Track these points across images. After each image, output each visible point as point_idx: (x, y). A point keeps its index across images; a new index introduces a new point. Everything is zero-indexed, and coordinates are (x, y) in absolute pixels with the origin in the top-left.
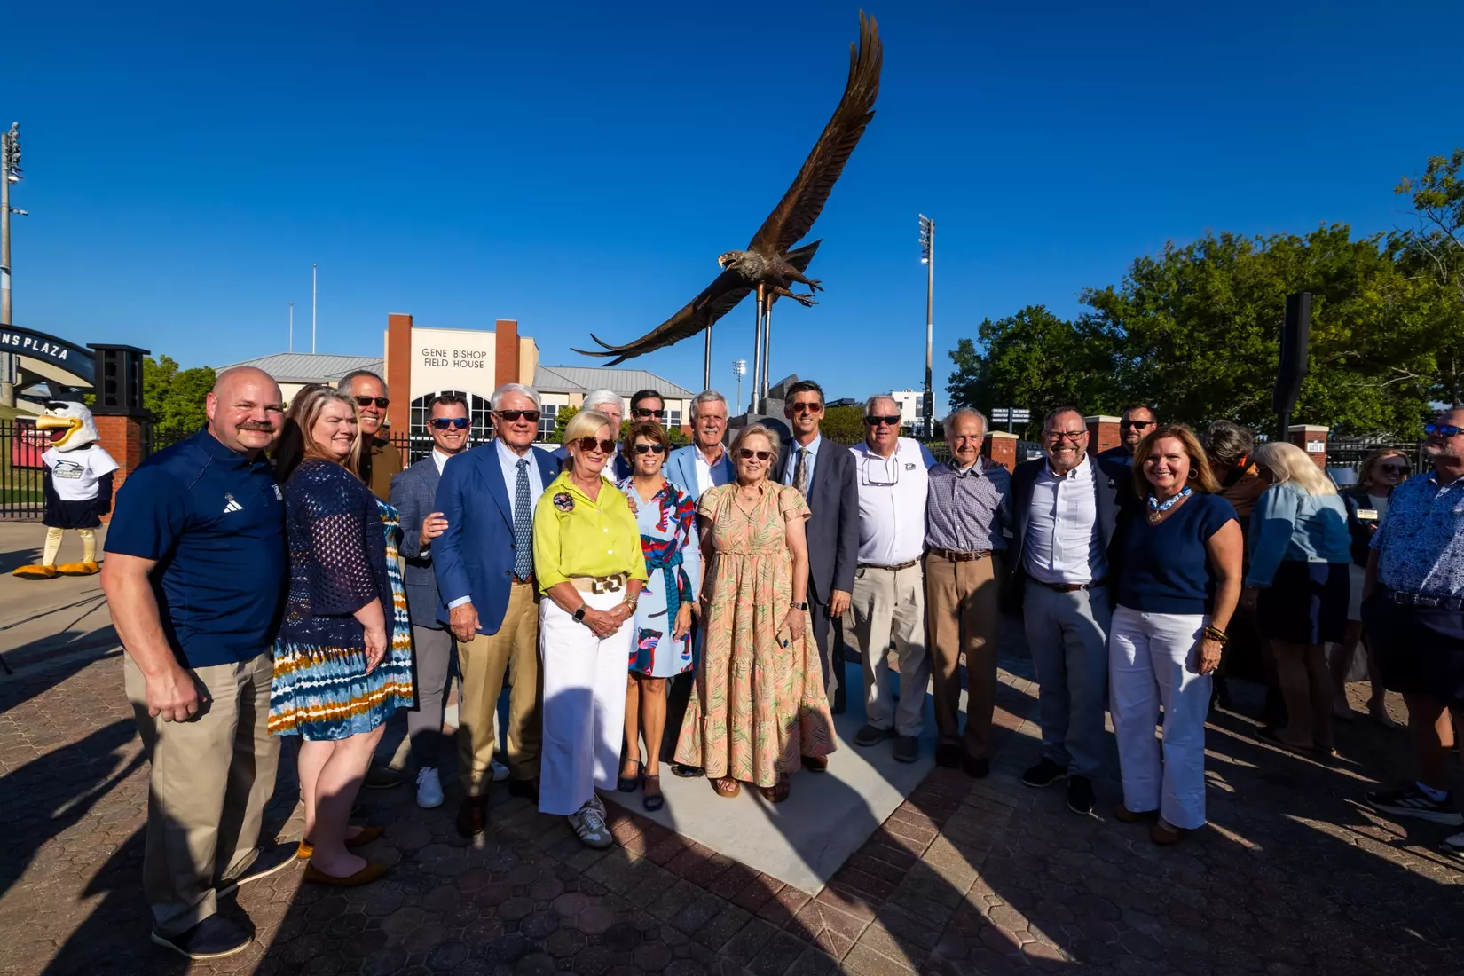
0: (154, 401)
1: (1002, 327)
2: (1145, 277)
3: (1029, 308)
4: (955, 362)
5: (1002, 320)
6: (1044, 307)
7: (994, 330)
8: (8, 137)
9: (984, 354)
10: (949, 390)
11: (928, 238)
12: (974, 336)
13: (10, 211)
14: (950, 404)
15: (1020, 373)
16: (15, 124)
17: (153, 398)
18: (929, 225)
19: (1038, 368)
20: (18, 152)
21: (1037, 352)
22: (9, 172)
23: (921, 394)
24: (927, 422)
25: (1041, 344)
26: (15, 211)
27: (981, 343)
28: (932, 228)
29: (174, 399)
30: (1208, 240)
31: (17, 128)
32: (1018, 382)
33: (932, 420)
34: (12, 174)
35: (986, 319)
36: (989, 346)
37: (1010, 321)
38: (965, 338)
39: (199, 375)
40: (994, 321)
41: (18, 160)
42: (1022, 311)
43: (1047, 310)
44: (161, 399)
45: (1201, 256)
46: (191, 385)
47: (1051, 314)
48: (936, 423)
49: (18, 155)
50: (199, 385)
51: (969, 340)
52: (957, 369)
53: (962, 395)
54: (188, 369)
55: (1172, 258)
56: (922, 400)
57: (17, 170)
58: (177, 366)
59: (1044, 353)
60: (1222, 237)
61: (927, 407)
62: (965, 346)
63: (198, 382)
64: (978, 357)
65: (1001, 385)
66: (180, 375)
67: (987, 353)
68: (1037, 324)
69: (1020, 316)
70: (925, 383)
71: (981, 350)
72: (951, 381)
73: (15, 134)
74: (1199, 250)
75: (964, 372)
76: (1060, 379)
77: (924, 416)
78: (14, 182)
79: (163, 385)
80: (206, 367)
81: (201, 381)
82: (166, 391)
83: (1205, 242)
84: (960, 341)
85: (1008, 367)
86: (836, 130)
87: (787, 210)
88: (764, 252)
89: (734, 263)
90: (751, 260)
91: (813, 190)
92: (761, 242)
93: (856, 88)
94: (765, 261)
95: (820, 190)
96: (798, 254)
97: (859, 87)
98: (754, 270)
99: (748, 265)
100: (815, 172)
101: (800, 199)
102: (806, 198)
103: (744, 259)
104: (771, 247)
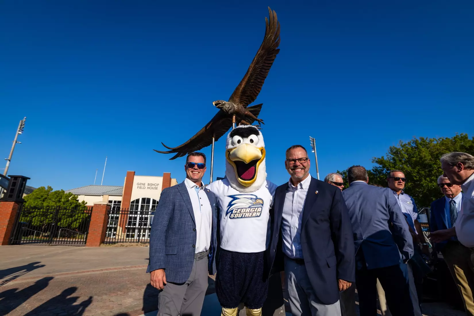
0: (41, 202)
2: (394, 153)
8: (22, 121)
11: (314, 144)
13: (16, 142)
16: (25, 117)
17: (41, 201)
20: (24, 125)
22: (19, 131)
26: (18, 142)
29: (48, 201)
30: (415, 140)
31: (25, 119)
34: (20, 132)
39: (58, 193)
41: (23, 127)
44: (44, 201)
45: (414, 145)
46: (55, 196)
49: (23, 126)
50: (58, 196)
54: (55, 190)
55: (403, 146)
57: (22, 130)
58: (52, 190)
60: (420, 139)
63: (58, 195)
66: (52, 193)
73: (24, 120)
74: (413, 143)
78: (20, 134)
79: (46, 196)
80: (62, 190)
81: (59, 195)
82: (46, 198)
83: (414, 141)
86: (263, 52)
87: (244, 83)
88: (234, 102)
89: (220, 105)
90: (228, 104)
91: (255, 78)
92: (233, 98)
93: (269, 36)
94: (235, 105)
95: (259, 80)
96: (252, 109)
97: (271, 36)
98: (229, 109)
99: (227, 106)
100: (255, 69)
101: (249, 80)
102: (252, 81)
103: (225, 103)
104: (237, 100)
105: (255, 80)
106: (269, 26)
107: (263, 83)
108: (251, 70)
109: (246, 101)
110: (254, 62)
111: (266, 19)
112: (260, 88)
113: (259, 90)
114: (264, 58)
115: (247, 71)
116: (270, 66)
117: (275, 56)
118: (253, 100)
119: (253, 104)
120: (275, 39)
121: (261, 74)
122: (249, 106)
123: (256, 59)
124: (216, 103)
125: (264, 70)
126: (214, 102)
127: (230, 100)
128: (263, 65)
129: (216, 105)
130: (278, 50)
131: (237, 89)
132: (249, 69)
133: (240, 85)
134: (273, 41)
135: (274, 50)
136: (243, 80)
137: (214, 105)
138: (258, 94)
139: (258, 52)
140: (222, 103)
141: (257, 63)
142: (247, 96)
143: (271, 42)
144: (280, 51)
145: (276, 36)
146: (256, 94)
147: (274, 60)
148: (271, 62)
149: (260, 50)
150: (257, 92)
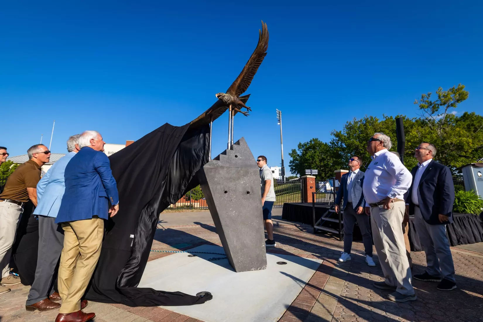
1: (305, 145)
3: (313, 139)
4: (291, 157)
5: (305, 143)
6: (318, 139)
7: (303, 146)
9: (300, 154)
10: (290, 166)
11: (280, 116)
12: (297, 149)
14: (291, 171)
15: (313, 160)
18: (280, 112)
19: (318, 158)
21: (318, 153)
23: (280, 168)
24: (283, 178)
25: (318, 151)
27: (299, 150)
28: (281, 114)
32: (312, 163)
33: (285, 177)
35: (300, 142)
36: (301, 151)
37: (308, 143)
38: (293, 149)
40: (302, 143)
42: (311, 140)
43: (319, 140)
45: (364, 122)
47: (320, 141)
48: (286, 178)
51: (295, 150)
52: (292, 159)
53: (294, 168)
56: (281, 170)
59: (320, 153)
61: (283, 173)
62: (294, 151)
64: (298, 155)
65: (307, 164)
67: (301, 154)
68: (317, 144)
69: (311, 141)
70: (282, 164)
71: (299, 152)
72: (290, 163)
75: (294, 160)
76: (326, 162)
77: (282, 175)
84: (292, 150)
85: (309, 158)
86: (255, 56)
87: (240, 80)
88: (232, 94)
89: (221, 97)
90: (227, 96)
91: (248, 75)
92: (230, 91)
93: (261, 44)
94: (232, 97)
95: (250, 76)
96: (243, 98)
97: (262, 43)
98: (228, 100)
99: (226, 97)
100: (248, 69)
101: (244, 77)
102: (245, 78)
103: (225, 95)
104: (234, 93)
105: (247, 76)
106: (262, 35)
107: (253, 78)
108: (245, 70)
109: (239, 93)
110: (248, 64)
111: (260, 30)
112: (250, 82)
113: (249, 84)
114: (256, 60)
115: (243, 70)
116: (259, 66)
117: (264, 58)
118: (244, 91)
119: (243, 94)
120: (265, 46)
121: (252, 72)
122: (241, 96)
123: (250, 61)
124: (218, 95)
125: (254, 69)
126: (217, 94)
127: (227, 92)
128: (254, 65)
129: (218, 97)
130: (266, 54)
131: (234, 83)
132: (244, 68)
133: (236, 80)
134: (263, 47)
135: (263, 54)
136: (239, 76)
137: (217, 97)
138: (248, 87)
139: (252, 56)
140: (223, 95)
141: (250, 65)
142: (241, 89)
143: (262, 48)
144: (267, 54)
145: (266, 43)
146: (246, 87)
147: (262, 61)
148: (260, 62)
149: (254, 55)
150: (248, 85)
